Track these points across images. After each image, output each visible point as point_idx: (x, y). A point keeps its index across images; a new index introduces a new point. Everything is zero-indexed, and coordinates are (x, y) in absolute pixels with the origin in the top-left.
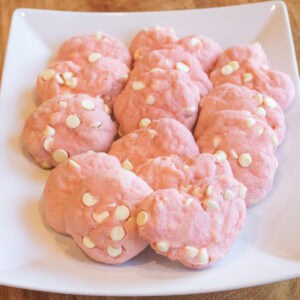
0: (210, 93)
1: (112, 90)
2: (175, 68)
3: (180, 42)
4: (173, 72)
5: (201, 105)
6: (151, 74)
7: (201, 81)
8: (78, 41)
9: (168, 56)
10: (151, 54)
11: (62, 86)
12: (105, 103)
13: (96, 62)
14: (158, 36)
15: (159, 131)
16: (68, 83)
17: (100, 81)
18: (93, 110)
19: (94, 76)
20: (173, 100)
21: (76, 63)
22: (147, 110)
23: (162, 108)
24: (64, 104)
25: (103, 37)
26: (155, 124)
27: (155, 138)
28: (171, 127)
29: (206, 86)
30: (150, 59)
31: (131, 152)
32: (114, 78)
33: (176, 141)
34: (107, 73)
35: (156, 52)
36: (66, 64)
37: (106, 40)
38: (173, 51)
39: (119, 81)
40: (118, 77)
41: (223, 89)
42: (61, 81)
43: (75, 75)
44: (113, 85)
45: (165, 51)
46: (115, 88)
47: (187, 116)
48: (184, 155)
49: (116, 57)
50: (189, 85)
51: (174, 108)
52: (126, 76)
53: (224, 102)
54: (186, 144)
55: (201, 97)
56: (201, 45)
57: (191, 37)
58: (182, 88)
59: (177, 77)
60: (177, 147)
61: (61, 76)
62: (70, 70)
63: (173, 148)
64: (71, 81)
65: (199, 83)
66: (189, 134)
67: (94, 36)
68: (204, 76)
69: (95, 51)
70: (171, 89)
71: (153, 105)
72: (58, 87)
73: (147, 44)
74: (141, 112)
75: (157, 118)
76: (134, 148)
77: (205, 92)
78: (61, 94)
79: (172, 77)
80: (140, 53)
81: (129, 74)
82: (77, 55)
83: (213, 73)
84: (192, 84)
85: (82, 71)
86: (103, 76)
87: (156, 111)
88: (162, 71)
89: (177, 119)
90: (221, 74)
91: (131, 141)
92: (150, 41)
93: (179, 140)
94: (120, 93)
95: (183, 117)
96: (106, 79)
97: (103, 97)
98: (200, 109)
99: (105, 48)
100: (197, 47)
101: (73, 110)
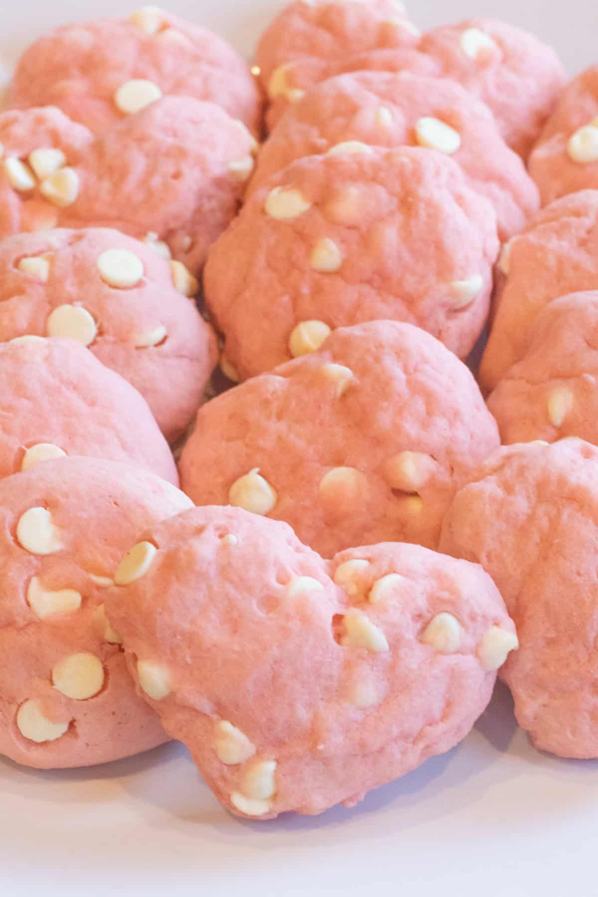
0: (530, 225)
1: (198, 211)
2: (413, 139)
3: (425, 45)
4: (405, 155)
5: (504, 267)
6: (330, 164)
7: (502, 181)
8: (82, 39)
9: (388, 97)
10: (327, 87)
11: (26, 196)
12: (174, 256)
13: (144, 112)
14: (351, 22)
15: (362, 370)
16: (48, 188)
17: (156, 182)
18: (139, 284)
19: (138, 164)
20: (406, 255)
21: (75, 117)
22: (317, 290)
23: (369, 282)
24: (38, 267)
25: (164, 27)
26: (346, 342)
27: (350, 392)
28: (401, 353)
29: (517, 198)
30: (328, 105)
31: (268, 443)
32: (204, 170)
33: (419, 405)
34: (180, 153)
35: (347, 82)
36: (40, 121)
37: (173, 36)
38: (404, 75)
39: (219, 183)
40: (217, 171)
41: (578, 214)
42: (23, 179)
43: (72, 160)
44: (202, 195)
45: (378, 77)
46: (208, 205)
47: (454, 311)
48: (449, 452)
49: (206, 96)
50: (459, 200)
51: (410, 284)
52: (244, 165)
53: (582, 257)
54: (455, 416)
55: (503, 237)
56: (499, 55)
57: (464, 26)
58: (435, 213)
59: (417, 175)
60: (425, 425)
61: (25, 161)
62: (56, 141)
63: (411, 429)
64: (59, 181)
65: (495, 188)
66: (464, 373)
67: (132, 23)
68: (511, 163)
69: (137, 75)
70: (399, 218)
71: (338, 273)
72: (13, 200)
73: (313, 49)
74: (296, 299)
75: (352, 321)
76: (276, 427)
77: (515, 220)
78: (25, 228)
79: (401, 175)
80: (291, 81)
81: (254, 156)
82: (76, 86)
83: (540, 153)
84: (469, 194)
85: (98, 147)
86: (168, 167)
87: (348, 295)
88: (367, 150)
89: (422, 322)
90: (568, 159)
91: (266, 403)
92: (325, 38)
93: (429, 397)
94: (224, 226)
95: (441, 315)
96: (177, 176)
97: (167, 237)
98: (498, 279)
99: (169, 63)
100: (482, 63)
101: (70, 287)
